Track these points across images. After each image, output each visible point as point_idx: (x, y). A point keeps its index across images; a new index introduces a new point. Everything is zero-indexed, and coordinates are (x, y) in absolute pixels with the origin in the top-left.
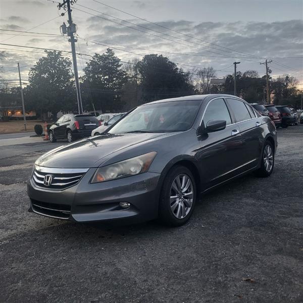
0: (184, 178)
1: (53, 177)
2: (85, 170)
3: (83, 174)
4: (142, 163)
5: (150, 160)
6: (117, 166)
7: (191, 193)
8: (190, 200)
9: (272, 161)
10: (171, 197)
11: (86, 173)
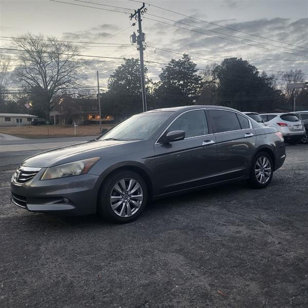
0: (131, 181)
1: (21, 174)
2: (38, 169)
3: (37, 172)
4: (82, 167)
5: (91, 164)
6: (63, 167)
7: (141, 195)
8: (139, 202)
9: (270, 173)
10: (112, 197)
11: (39, 171)
